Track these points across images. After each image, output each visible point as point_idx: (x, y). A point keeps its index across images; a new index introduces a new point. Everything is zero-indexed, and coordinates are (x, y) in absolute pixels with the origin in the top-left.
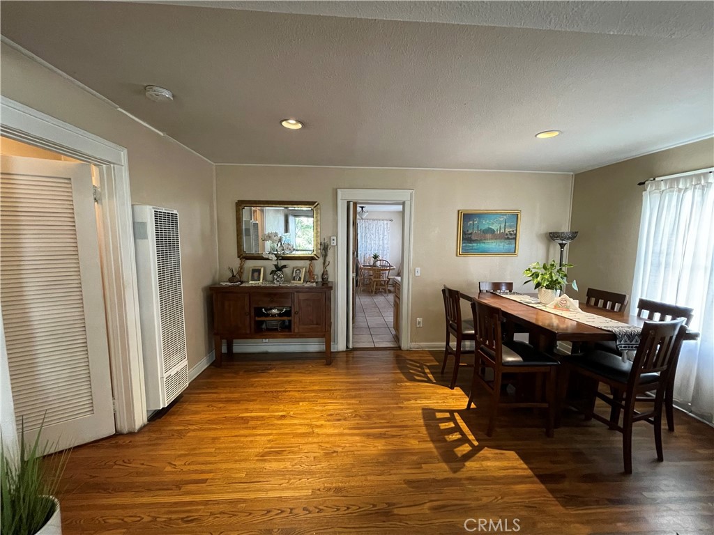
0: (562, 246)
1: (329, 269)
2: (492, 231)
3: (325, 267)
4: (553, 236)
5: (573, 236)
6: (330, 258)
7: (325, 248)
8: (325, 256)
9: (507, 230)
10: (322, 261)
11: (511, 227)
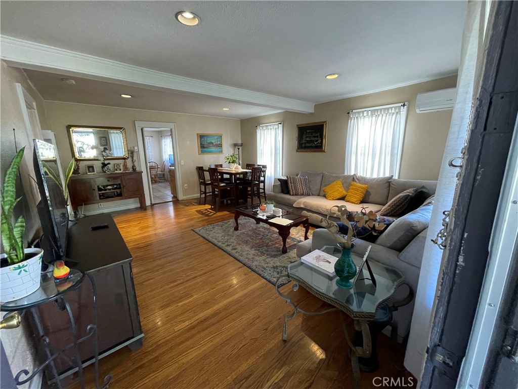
0: (239, 149)
1: (136, 164)
2: (212, 143)
3: (133, 163)
4: (235, 145)
5: (242, 145)
6: (135, 158)
7: (132, 153)
8: (132, 157)
9: (218, 143)
10: (132, 160)
11: (219, 141)
